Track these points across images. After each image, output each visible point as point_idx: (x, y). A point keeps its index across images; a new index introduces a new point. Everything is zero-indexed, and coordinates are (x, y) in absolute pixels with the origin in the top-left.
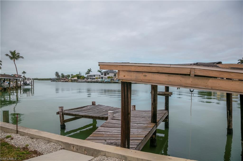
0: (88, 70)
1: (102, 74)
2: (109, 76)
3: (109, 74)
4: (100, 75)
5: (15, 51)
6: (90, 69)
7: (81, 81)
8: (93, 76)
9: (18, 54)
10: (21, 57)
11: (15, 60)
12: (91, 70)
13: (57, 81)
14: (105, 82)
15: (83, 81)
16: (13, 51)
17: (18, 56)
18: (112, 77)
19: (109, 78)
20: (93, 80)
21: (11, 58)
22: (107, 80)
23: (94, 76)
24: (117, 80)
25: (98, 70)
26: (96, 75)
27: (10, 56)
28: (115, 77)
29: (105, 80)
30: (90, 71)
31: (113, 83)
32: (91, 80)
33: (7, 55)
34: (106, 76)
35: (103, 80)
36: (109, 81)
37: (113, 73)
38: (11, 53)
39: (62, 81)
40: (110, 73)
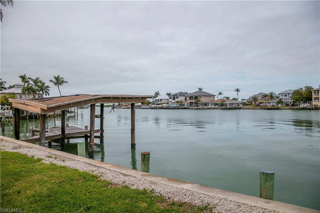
0: (156, 93)
1: (170, 98)
2: (178, 100)
3: (178, 97)
4: (168, 99)
5: (59, 76)
6: (158, 91)
7: (144, 108)
8: (159, 100)
9: (61, 79)
10: (65, 82)
11: (59, 86)
12: (159, 93)
13: (118, 108)
14: (171, 107)
15: (147, 107)
16: (57, 76)
17: (62, 81)
18: (182, 102)
19: (178, 102)
20: (158, 106)
21: (56, 84)
22: (173, 106)
23: (161, 100)
24: (188, 105)
25: (167, 94)
26: (163, 99)
27: (54, 82)
28: (186, 101)
29: (172, 106)
30: (157, 95)
31: (182, 109)
32: (155, 105)
33: (51, 81)
34: (175, 100)
35: (169, 106)
36: (176, 107)
37: (184, 96)
38: (55, 78)
39: (124, 107)
40: (180, 96)
